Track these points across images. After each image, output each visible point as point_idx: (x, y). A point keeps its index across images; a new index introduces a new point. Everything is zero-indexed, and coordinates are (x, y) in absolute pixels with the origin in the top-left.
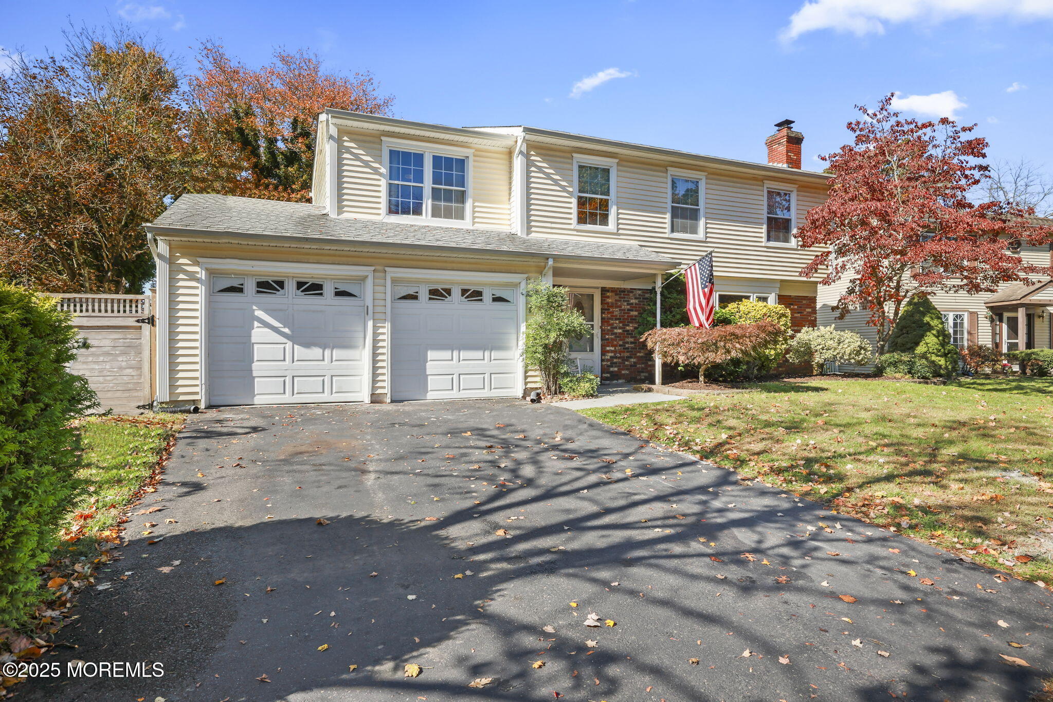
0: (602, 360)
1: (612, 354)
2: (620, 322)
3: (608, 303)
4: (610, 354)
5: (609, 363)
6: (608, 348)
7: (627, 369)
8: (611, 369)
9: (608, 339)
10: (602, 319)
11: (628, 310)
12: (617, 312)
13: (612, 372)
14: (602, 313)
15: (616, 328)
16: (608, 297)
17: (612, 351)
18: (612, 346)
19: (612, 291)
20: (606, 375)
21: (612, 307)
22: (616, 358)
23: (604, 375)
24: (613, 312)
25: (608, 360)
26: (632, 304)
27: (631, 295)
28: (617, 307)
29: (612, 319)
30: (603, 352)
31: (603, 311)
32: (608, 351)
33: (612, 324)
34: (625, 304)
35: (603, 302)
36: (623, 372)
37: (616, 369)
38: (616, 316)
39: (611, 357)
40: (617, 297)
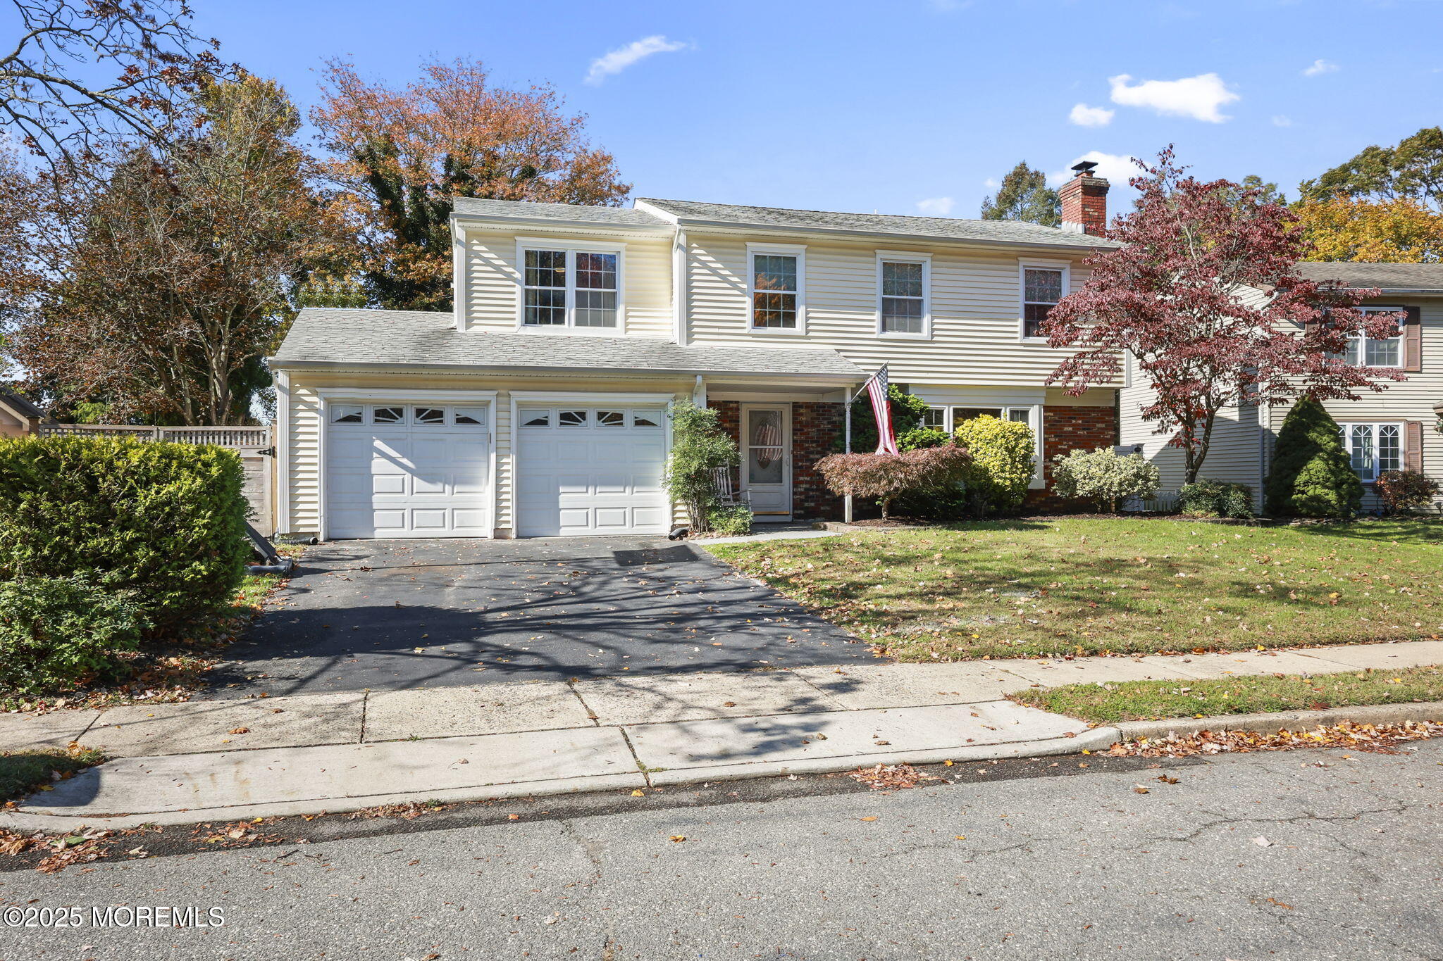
0: (794, 493)
1: (808, 486)
2: (818, 446)
3: (801, 422)
4: (804, 486)
5: (803, 497)
6: (801, 479)
7: (828, 505)
8: (806, 504)
9: (802, 467)
10: (794, 441)
11: (829, 430)
12: (813, 432)
13: (807, 508)
14: (794, 434)
15: (812, 453)
16: (802, 414)
17: (807, 482)
18: (807, 476)
19: (807, 407)
20: (799, 512)
21: (807, 426)
22: (813, 490)
23: (796, 512)
24: (808, 433)
25: (801, 493)
26: (835, 422)
27: (833, 411)
28: (813, 426)
29: (807, 442)
30: (796, 483)
31: (795, 431)
32: (802, 482)
33: (808, 448)
34: (825, 422)
35: (795, 421)
36: (822, 508)
37: (813, 504)
38: (813, 437)
39: (805, 489)
40: (814, 415)
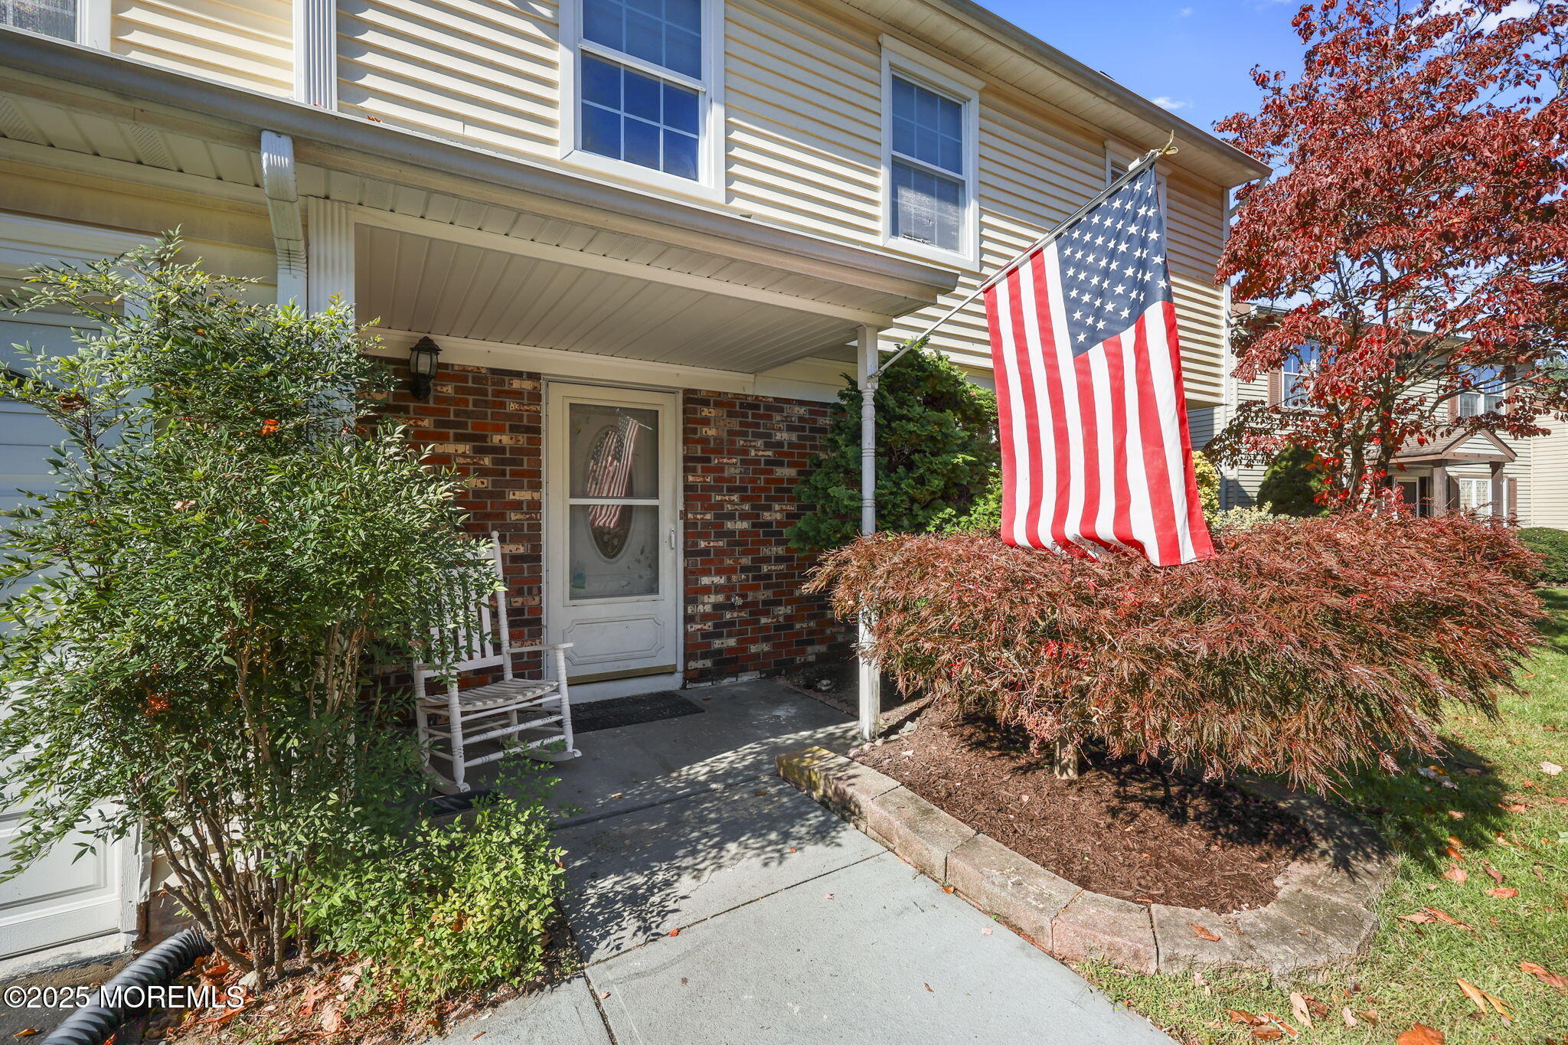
0: (688, 619)
1: (721, 598)
2: (743, 499)
3: (704, 441)
4: (713, 599)
5: (709, 626)
6: (705, 581)
7: (766, 639)
8: (717, 644)
9: (706, 552)
10: (688, 488)
11: (768, 462)
12: (733, 467)
13: (720, 651)
14: (687, 470)
15: (731, 516)
16: (706, 422)
17: (718, 589)
18: (719, 573)
19: (718, 404)
20: (699, 664)
21: (718, 451)
22: (732, 607)
23: (692, 665)
24: (720, 469)
25: (705, 617)
26: (780, 444)
27: (777, 417)
28: (732, 453)
29: (719, 490)
30: (692, 593)
31: (689, 463)
32: (707, 590)
33: (720, 505)
34: (760, 443)
35: (689, 436)
36: (753, 649)
37: (732, 642)
38: (732, 479)
39: (716, 606)
40: (735, 424)
